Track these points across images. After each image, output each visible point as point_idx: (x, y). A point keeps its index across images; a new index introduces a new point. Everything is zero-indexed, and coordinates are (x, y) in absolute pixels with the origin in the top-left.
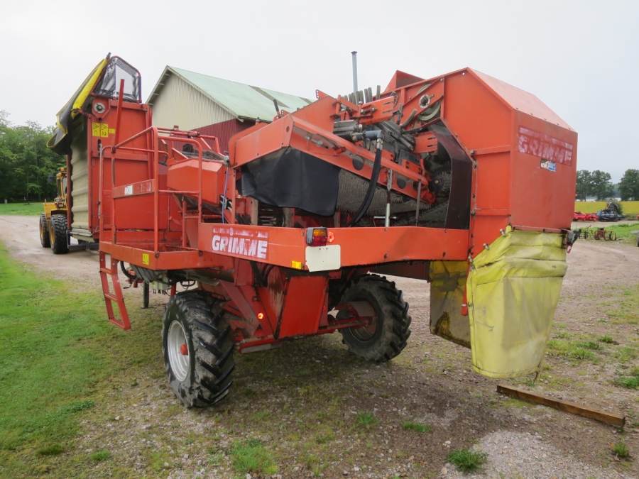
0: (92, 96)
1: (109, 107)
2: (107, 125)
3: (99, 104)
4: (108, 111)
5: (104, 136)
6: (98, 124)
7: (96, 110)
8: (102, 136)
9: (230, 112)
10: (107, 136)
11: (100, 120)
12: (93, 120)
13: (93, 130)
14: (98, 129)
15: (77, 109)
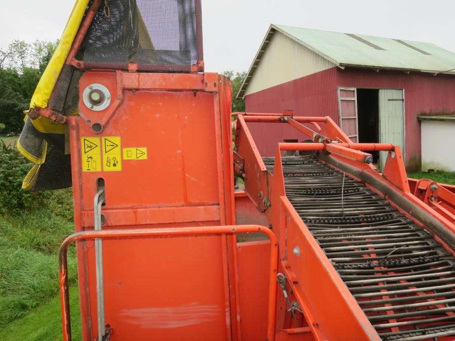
0: (73, 68)
1: (120, 93)
2: (117, 140)
3: (96, 86)
4: (117, 102)
5: (112, 169)
6: (95, 140)
7: (88, 105)
8: (106, 169)
9: (332, 61)
10: (119, 168)
11: (98, 129)
12: (82, 131)
13: (84, 157)
14: (95, 153)
15: (38, 109)
